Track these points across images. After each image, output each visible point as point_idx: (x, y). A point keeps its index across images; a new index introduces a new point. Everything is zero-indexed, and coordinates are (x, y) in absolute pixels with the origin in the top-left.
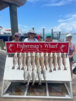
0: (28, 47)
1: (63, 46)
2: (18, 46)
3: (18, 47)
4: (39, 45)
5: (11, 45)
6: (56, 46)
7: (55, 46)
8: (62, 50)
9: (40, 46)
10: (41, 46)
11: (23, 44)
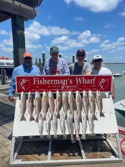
0: (51, 82)
1: (103, 81)
2: (34, 81)
3: (34, 84)
4: (67, 80)
5: (24, 80)
6: (93, 81)
7: (91, 80)
8: (102, 87)
9: (69, 82)
10: (71, 82)
11: (44, 78)
